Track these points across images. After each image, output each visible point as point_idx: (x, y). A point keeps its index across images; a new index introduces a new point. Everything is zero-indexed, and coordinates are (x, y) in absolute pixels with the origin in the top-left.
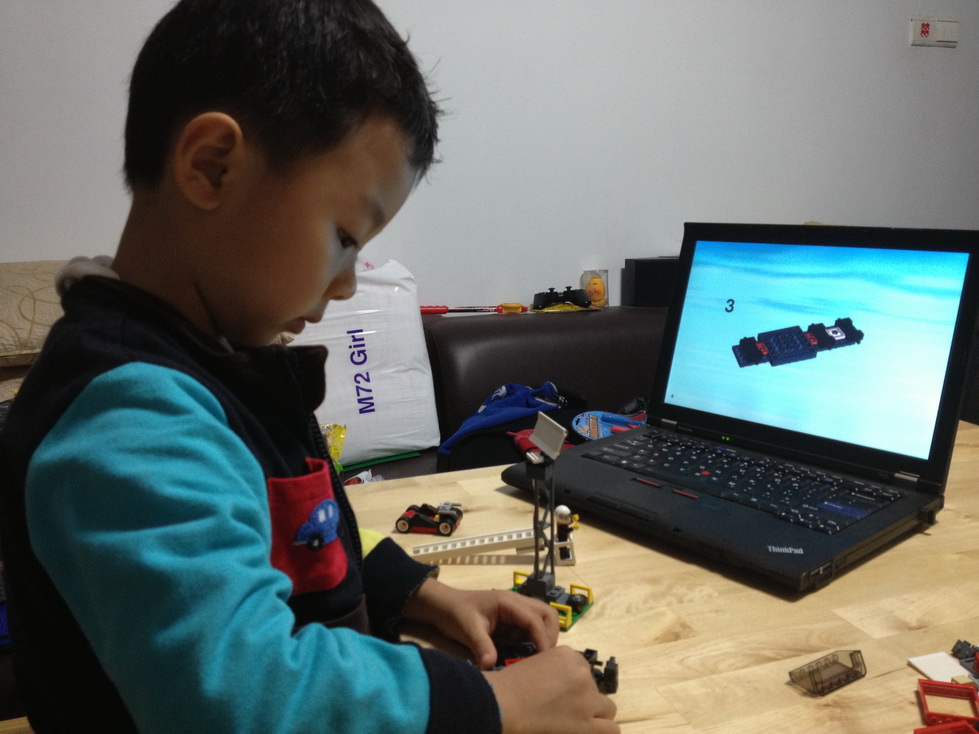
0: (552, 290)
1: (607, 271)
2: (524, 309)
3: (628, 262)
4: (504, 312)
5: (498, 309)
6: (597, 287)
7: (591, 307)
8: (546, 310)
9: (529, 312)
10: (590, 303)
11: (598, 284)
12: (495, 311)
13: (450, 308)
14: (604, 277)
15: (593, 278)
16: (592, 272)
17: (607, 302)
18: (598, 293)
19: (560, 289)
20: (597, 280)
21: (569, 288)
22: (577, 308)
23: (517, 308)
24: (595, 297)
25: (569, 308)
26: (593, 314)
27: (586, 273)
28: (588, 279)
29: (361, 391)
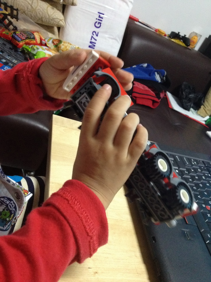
0: (179, 33)
1: (201, 36)
2: (165, 35)
4: (158, 32)
5: (156, 30)
6: (194, 40)
7: (189, 47)
8: (173, 40)
9: (166, 37)
10: (189, 45)
11: (195, 39)
12: (155, 30)
13: (140, 21)
14: (198, 38)
16: (196, 34)
17: (194, 47)
18: (194, 42)
19: (182, 34)
20: (196, 37)
21: (185, 35)
22: (183, 45)
23: (163, 33)
24: (192, 43)
25: (181, 43)
26: (188, 50)
27: (194, 32)
28: (193, 35)
29: (93, 39)
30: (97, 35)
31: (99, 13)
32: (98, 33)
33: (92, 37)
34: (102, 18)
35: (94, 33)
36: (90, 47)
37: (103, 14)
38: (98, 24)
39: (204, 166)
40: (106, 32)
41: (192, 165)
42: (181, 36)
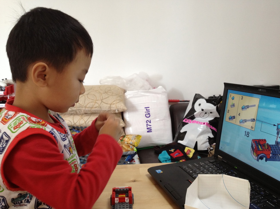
0: (214, 96)
21: (220, 95)
29: (148, 126)
30: (150, 122)
31: (145, 108)
32: (150, 120)
33: (147, 125)
34: (149, 110)
35: (148, 122)
36: (148, 132)
37: (149, 107)
38: (148, 115)
40: (155, 118)
42: (217, 97)
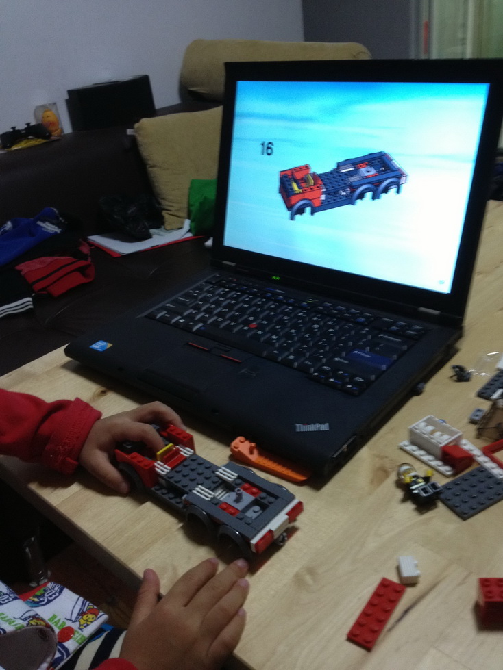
1: (55, 104)
3: (70, 92)
6: (51, 119)
7: (53, 138)
8: (14, 148)
10: (50, 135)
11: (50, 116)
14: (54, 110)
15: (46, 111)
16: (44, 106)
17: (62, 131)
18: (52, 124)
19: (21, 126)
20: (49, 113)
21: (28, 124)
22: (39, 141)
24: (51, 128)
25: (33, 142)
26: (56, 144)
27: (38, 108)
28: (40, 114)
39: (211, 286)
41: (196, 297)
42: (22, 130)
